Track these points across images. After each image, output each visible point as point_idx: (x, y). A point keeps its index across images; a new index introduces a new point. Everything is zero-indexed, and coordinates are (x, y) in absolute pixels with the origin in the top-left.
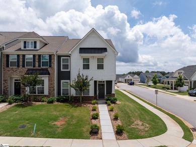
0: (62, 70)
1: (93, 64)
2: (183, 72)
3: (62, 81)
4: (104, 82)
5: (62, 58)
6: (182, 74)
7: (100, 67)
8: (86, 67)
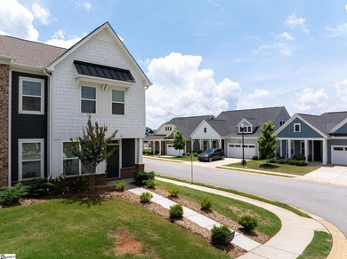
0: (21, 111)
1: (104, 102)
2: (173, 127)
3: (21, 142)
4: (116, 142)
5: (21, 79)
6: (173, 130)
7: (118, 109)
8: (89, 107)
